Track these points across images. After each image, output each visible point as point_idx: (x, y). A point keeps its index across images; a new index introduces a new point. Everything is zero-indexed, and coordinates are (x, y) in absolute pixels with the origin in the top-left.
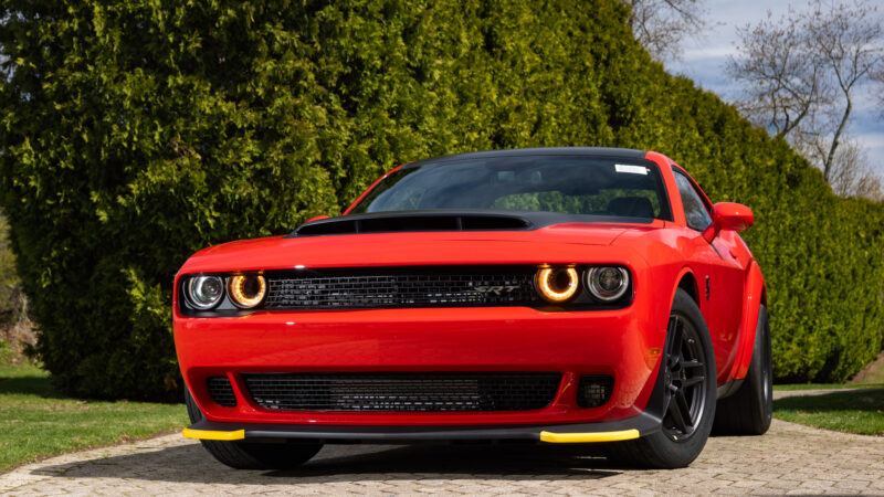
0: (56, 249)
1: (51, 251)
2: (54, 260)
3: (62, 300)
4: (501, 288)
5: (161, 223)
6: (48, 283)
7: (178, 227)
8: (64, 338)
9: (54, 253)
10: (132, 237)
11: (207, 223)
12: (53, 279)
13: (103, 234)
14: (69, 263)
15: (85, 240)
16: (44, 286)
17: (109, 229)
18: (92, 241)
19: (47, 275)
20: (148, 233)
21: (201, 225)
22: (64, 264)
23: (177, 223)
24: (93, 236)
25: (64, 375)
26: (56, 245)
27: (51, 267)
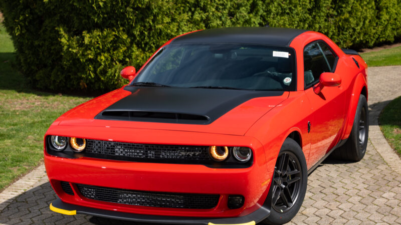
0: (22, 15)
1: (20, 17)
2: (21, 21)
3: (27, 42)
4: (193, 153)
5: (75, 4)
6: (19, 33)
7: (85, 6)
8: (29, 61)
9: (21, 18)
10: (61, 10)
11: (99, 4)
12: (21, 30)
13: (46, 8)
14: (29, 23)
15: (37, 11)
16: (17, 34)
17: (49, 6)
18: (41, 11)
19: (18, 29)
20: (69, 9)
21: (96, 5)
22: (27, 23)
23: (84, 4)
24: (41, 9)
25: (29, 78)
26: (22, 13)
27: (20, 25)
